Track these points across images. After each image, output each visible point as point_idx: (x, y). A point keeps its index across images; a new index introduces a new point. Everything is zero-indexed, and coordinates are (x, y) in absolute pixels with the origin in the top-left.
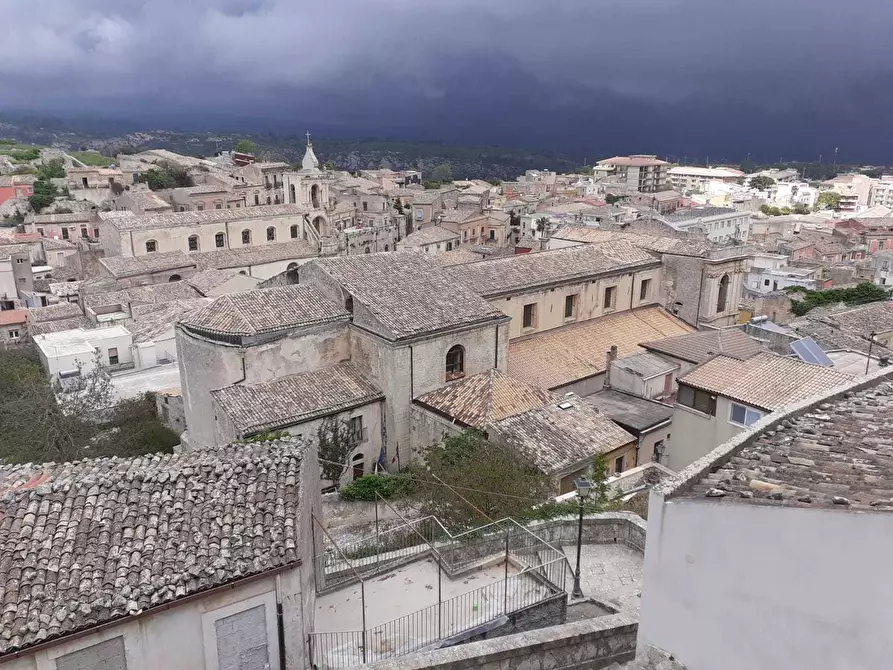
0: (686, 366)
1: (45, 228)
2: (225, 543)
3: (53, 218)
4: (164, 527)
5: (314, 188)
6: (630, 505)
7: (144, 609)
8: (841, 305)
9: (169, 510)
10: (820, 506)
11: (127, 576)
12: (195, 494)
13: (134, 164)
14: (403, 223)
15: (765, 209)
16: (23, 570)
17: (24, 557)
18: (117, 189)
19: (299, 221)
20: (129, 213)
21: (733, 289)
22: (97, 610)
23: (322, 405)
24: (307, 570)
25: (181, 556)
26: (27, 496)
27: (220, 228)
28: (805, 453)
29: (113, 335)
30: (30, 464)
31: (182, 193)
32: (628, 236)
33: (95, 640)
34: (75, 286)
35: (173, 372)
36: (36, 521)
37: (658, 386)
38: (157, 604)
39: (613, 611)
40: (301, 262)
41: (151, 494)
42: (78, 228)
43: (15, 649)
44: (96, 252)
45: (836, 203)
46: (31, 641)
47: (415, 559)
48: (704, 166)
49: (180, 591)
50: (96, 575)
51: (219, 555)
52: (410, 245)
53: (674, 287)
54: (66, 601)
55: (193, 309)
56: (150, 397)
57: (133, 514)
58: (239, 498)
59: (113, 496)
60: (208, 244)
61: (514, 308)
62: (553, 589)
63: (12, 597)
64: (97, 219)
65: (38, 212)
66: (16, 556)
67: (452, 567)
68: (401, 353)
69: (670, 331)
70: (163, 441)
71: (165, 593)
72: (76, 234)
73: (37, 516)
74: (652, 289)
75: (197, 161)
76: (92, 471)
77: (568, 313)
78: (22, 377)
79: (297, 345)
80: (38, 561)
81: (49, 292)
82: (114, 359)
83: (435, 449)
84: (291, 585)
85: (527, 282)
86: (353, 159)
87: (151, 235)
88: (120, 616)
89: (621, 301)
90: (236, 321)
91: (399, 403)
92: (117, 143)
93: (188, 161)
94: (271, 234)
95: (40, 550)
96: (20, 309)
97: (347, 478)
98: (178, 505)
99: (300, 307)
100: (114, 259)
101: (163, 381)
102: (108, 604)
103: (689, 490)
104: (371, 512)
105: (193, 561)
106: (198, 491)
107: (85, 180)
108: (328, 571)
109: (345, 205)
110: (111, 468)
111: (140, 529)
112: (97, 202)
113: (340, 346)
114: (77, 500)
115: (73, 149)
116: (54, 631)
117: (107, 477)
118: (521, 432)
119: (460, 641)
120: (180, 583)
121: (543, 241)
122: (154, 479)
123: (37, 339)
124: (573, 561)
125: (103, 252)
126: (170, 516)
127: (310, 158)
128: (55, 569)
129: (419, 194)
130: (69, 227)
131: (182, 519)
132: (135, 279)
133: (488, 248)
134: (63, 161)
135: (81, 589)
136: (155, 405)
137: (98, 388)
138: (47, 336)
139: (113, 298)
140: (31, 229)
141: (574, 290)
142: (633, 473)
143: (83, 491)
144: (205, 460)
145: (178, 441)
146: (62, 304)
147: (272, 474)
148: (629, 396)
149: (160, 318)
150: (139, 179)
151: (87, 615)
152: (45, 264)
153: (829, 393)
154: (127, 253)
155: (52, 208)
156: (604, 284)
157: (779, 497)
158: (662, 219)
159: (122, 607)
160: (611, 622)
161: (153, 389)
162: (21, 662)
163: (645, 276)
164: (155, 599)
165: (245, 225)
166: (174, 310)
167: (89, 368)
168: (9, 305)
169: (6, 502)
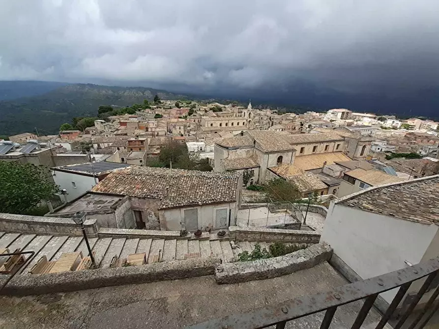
0: (347, 170)
1: (191, 119)
2: (220, 193)
3: (193, 117)
4: (208, 188)
5: (250, 113)
6: (323, 204)
7: (202, 204)
8: (404, 158)
10: (385, 215)
11: (199, 196)
13: (210, 106)
14: (271, 123)
15: (382, 127)
16: (180, 191)
17: (180, 188)
18: (206, 111)
19: (245, 121)
20: (208, 117)
21: (366, 150)
22: (193, 202)
23: (245, 166)
24: (237, 203)
25: (211, 195)
26: (182, 176)
27: (227, 122)
28: (383, 199)
29: (201, 144)
30: (183, 169)
31: (219, 113)
32: (335, 131)
33: (192, 208)
34: (195, 132)
35: (213, 154)
37: (338, 174)
38: (205, 204)
39: (314, 230)
40: (244, 131)
41: (206, 180)
43: (177, 206)
45: (407, 127)
46: (180, 205)
47: (263, 206)
48: (363, 113)
49: (210, 202)
50: (193, 195)
51: (218, 196)
52: (272, 129)
53: (347, 147)
54: (187, 199)
55: (219, 140)
56: (208, 159)
57: (202, 183)
58: (224, 184)
59: (198, 179)
60: (224, 125)
61: (298, 148)
62: (298, 221)
63: (178, 196)
64: (201, 118)
65: (190, 116)
67: (272, 210)
68: (266, 156)
69: (344, 159)
70: (210, 169)
71: (207, 202)
72: (197, 121)
73: (184, 180)
74: (340, 147)
75: (223, 106)
76: (195, 173)
77: (314, 151)
78: (183, 151)
79: (240, 151)
80: (183, 190)
81: (190, 133)
82: (201, 150)
83: (272, 181)
84: (233, 205)
85: (303, 141)
86: (260, 107)
87: (212, 122)
89: (330, 149)
90: (228, 144)
91: (264, 168)
92: (207, 101)
93: (222, 106)
94: (238, 124)
95: (183, 187)
96: (184, 136)
97: (248, 184)
98: (211, 183)
99: (243, 142)
100: (204, 127)
101: (211, 156)
102: (195, 201)
103: (343, 203)
104: (253, 193)
105: (213, 196)
106: (216, 181)
108: (242, 204)
109: (257, 118)
110: (198, 173)
111: (203, 187)
112: (202, 114)
113: (251, 152)
114: (191, 178)
115: (198, 102)
116: (185, 205)
117: (197, 175)
118: (295, 180)
119: (272, 227)
120: (210, 200)
121: (309, 131)
122: (207, 177)
123: (187, 143)
124: (304, 215)
125: (201, 125)
126: (209, 185)
127: (250, 106)
128: (186, 192)
129: (276, 116)
130: (195, 119)
131: (212, 186)
132: (207, 132)
133: (293, 132)
134: (196, 105)
135: (190, 197)
136: (208, 161)
137: (197, 155)
138: (189, 143)
139: (202, 136)
140: (188, 119)
141: (316, 145)
142: (325, 196)
143: (193, 177)
144: (218, 174)
145: (212, 169)
146: (192, 136)
147: (232, 180)
148: (328, 175)
149: (212, 141)
150: (211, 109)
151: (191, 203)
152: (190, 127)
153: (394, 183)
154: (206, 126)
155: (193, 115)
156: (325, 144)
157: (371, 210)
158: (347, 127)
159: (198, 203)
160: (314, 233)
161: (208, 157)
162: (178, 209)
163: (339, 143)
164: (204, 202)
165: (233, 121)
166: (215, 140)
167: (196, 151)
168: (182, 135)
169: (178, 176)
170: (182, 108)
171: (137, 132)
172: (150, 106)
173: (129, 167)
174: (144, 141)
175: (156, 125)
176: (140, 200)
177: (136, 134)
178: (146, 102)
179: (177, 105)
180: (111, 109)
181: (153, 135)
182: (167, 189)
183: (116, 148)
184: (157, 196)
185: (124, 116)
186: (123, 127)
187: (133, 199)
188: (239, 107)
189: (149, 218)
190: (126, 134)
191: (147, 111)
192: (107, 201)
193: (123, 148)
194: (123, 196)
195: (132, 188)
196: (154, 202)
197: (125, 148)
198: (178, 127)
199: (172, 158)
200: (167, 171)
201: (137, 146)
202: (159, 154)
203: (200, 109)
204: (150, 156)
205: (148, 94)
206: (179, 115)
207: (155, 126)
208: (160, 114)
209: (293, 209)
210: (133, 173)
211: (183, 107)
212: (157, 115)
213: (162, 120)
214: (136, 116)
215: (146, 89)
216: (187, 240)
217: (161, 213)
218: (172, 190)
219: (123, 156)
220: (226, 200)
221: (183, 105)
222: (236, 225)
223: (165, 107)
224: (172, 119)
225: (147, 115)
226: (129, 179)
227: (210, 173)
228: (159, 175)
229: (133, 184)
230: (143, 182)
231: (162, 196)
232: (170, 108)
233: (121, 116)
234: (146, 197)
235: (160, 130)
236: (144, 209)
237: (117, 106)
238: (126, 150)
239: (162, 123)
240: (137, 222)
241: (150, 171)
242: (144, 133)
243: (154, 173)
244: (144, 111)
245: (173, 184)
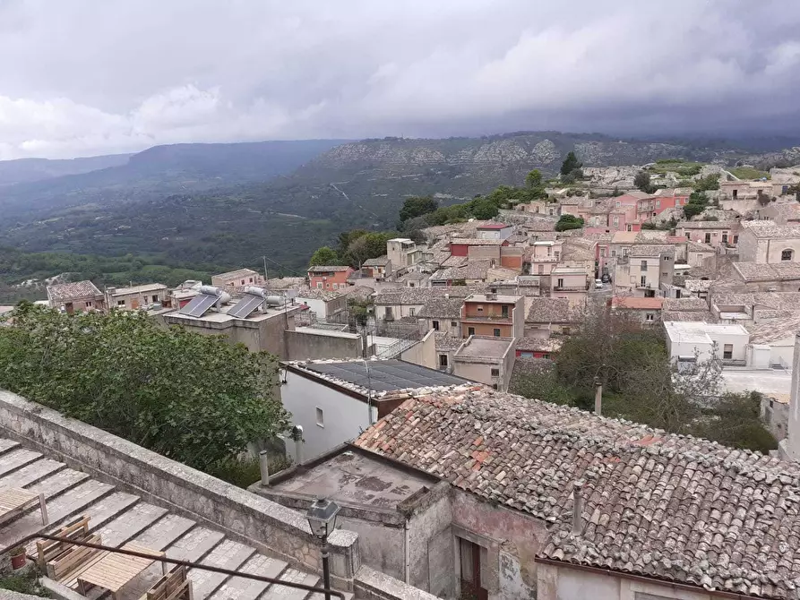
1: (692, 233)
3: (700, 225)
4: (751, 524)
7: (717, 589)
9: (759, 509)
11: (707, 552)
12: (789, 503)
13: (785, 177)
16: (625, 509)
17: (628, 498)
18: (763, 199)
20: (772, 223)
22: (676, 568)
25: (763, 558)
26: (639, 451)
29: (732, 332)
30: (645, 426)
33: (668, 593)
34: (706, 284)
35: (785, 379)
36: (642, 472)
38: (730, 591)
41: (744, 487)
42: (720, 233)
43: (608, 567)
44: (731, 256)
46: (621, 567)
49: (755, 590)
50: (681, 538)
54: (653, 549)
56: (756, 397)
57: (724, 499)
59: (709, 477)
63: (614, 527)
64: (739, 227)
65: (689, 219)
66: (622, 495)
70: (765, 444)
71: (740, 584)
72: (717, 240)
73: (644, 469)
76: (694, 448)
78: (650, 354)
80: (637, 506)
81: (684, 287)
82: (728, 354)
87: (790, 244)
88: (694, 584)
92: (773, 157)
95: (640, 498)
96: (658, 297)
98: (770, 508)
100: (747, 264)
101: (773, 386)
102: (686, 569)
105: (774, 568)
106: (792, 502)
107: (735, 192)
110: (710, 450)
111: (727, 516)
112: (742, 212)
114: (678, 468)
115: (729, 165)
116: (639, 569)
117: (706, 457)
120: (756, 582)
122: (750, 474)
123: (666, 324)
125: (737, 256)
126: (759, 515)
128: (649, 518)
130: (711, 232)
131: (770, 523)
132: (763, 285)
134: (719, 176)
135: (667, 545)
136: (758, 405)
137: (709, 377)
138: (675, 323)
139: (738, 299)
140: (681, 233)
143: (683, 463)
145: (776, 447)
146: (692, 298)
149: (781, 325)
151: (667, 569)
152: (686, 262)
154: (761, 258)
155: (702, 215)
161: (760, 390)
162: (612, 581)
166: (796, 320)
167: (704, 357)
168: (651, 294)
169: (623, 450)
170: (659, 192)
171: (497, 275)
172: (548, 191)
173: (460, 388)
174: (513, 305)
175: (557, 253)
176: (481, 507)
177: (490, 280)
178: (535, 179)
179: (643, 184)
180: (430, 206)
181: (543, 288)
182: (578, 489)
183: (431, 324)
185: (463, 227)
186: (456, 260)
187: (462, 497)
189: (504, 581)
190: (462, 283)
191: (533, 210)
192: (389, 484)
193: (449, 323)
194: (433, 479)
195: (460, 460)
196: (525, 526)
198: (635, 263)
200: (583, 423)
201: (489, 321)
202: (555, 353)
203: (739, 194)
204: (527, 357)
205: (545, 151)
206: (644, 218)
207: (553, 257)
208: (577, 216)
210: (472, 409)
211: (664, 187)
212: (564, 218)
213: (581, 235)
214: (499, 224)
215: (542, 135)
217: (545, 574)
218: (595, 498)
219: (444, 349)
221: (661, 183)
223: (597, 191)
224: (618, 233)
225: (532, 221)
226: (457, 427)
227: (765, 459)
228: (554, 433)
229: (467, 446)
230: (496, 446)
231: (555, 513)
232: (616, 194)
233: (457, 226)
234: (500, 502)
235: (568, 270)
236: (491, 542)
237: (449, 196)
238: (456, 331)
239: (580, 246)
240: (462, 581)
241: (524, 410)
242: (514, 281)
243: (535, 419)
244: (523, 208)
245: (601, 477)
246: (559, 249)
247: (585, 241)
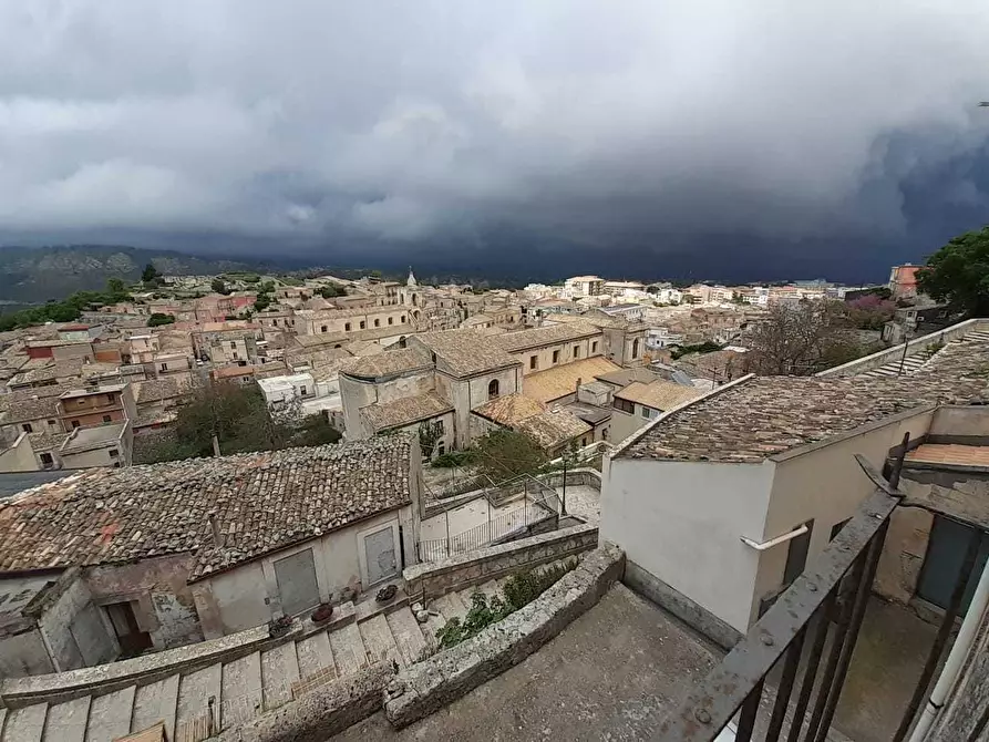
0: (618, 388)
1: (264, 320)
2: (369, 493)
3: (268, 314)
4: (335, 485)
5: (414, 295)
6: (591, 464)
7: (324, 532)
8: (697, 354)
9: (338, 475)
10: (694, 461)
11: (314, 513)
12: (352, 466)
13: (313, 284)
14: (463, 313)
15: (655, 304)
16: (254, 513)
17: (254, 505)
18: (305, 298)
19: (405, 313)
20: (312, 311)
21: (640, 346)
22: (297, 533)
23: (420, 415)
24: (415, 506)
25: (345, 501)
26: (256, 471)
27: (363, 318)
28: (683, 433)
29: (302, 378)
30: (257, 452)
31: (341, 300)
32: (586, 319)
33: (296, 551)
34: (281, 352)
35: (337, 398)
36: (261, 484)
37: (604, 399)
38: (331, 529)
39: (584, 522)
40: (407, 336)
41: (327, 466)
42: (282, 319)
43: (250, 558)
44: (293, 333)
45: (691, 300)
46: (259, 553)
47: (476, 498)
48: (622, 281)
49: (344, 521)
50: (296, 513)
51: (366, 500)
52: (467, 325)
53: (610, 345)
54: (279, 529)
55: (349, 363)
56: (325, 412)
57: (317, 478)
58: (377, 467)
59: (305, 469)
60: (356, 328)
61: (525, 358)
62: (551, 511)
63: (248, 529)
64: (293, 315)
65: (259, 311)
66: (249, 505)
67: (496, 502)
68: (464, 385)
69: (608, 369)
70: (335, 437)
71: (336, 522)
72: (281, 323)
73: (262, 481)
74: (598, 347)
75: (348, 282)
76: (293, 455)
77: (555, 360)
78: (251, 403)
79: (405, 382)
80: (262, 507)
81: (266, 355)
82: (304, 392)
83: (484, 437)
84: (407, 515)
85: (532, 344)
86: (435, 280)
87: (324, 322)
88: (310, 537)
89: (583, 354)
90: (372, 370)
91: (463, 413)
92: (303, 273)
93: (345, 282)
94: (390, 321)
95: (263, 501)
96: (250, 365)
97: (435, 455)
98: (342, 472)
99: (407, 360)
100: (303, 337)
101: (333, 404)
102: (303, 530)
103: (623, 454)
104: (449, 473)
105: (351, 504)
106: (353, 464)
107: (286, 293)
108: (427, 506)
109: (431, 304)
110: (303, 453)
111: (321, 487)
112: (293, 305)
113: (430, 381)
114: (284, 472)
115: (279, 277)
116: (272, 547)
117: (301, 458)
118: (532, 427)
119: (502, 542)
120: (344, 516)
121: (540, 322)
122: (329, 458)
123: (259, 382)
124: (561, 496)
125: (297, 332)
126: (338, 479)
127: (411, 280)
128: (272, 511)
129: (472, 297)
130: (277, 319)
131: (345, 480)
132: (316, 348)
133: (510, 326)
134: (274, 283)
135: (288, 522)
136: (327, 417)
137: (295, 409)
138: (265, 380)
140: (256, 321)
141: (557, 348)
142: (592, 446)
143: (288, 467)
144: (357, 447)
145: (341, 437)
146: (273, 362)
147: (395, 454)
148: (588, 405)
149: (330, 369)
150: (317, 292)
151: (291, 537)
152: (264, 340)
153: (695, 400)
154: (310, 333)
155: (268, 309)
156: (573, 344)
157: (672, 457)
158: (602, 309)
159: (311, 531)
160: (585, 528)
161: (326, 408)
162: (254, 565)
163: (595, 339)
164: (330, 526)
165: (376, 317)
166: (337, 364)
167: (289, 397)
168: (243, 363)
169: (243, 474)
170: (233, 294)
171: (93, 369)
172: (132, 295)
173: (72, 478)
174: (120, 392)
175: (154, 344)
176: (121, 570)
177: (87, 375)
178: (117, 285)
179: (218, 288)
181: (147, 373)
182: (213, 515)
183: (20, 427)
184: (182, 545)
185: (40, 330)
186: (39, 362)
187: (97, 572)
188: (384, 284)
189: (162, 616)
190: (52, 382)
191: (120, 310)
192: (6, 596)
193: (45, 422)
194: (59, 570)
195: (86, 541)
197: (51, 423)
198: (226, 344)
199: (216, 428)
200: (207, 467)
201: (95, 410)
202: (171, 423)
203: (289, 295)
204: (145, 432)
205: (120, 262)
206: (226, 312)
207: (151, 348)
208: (167, 314)
209: (537, 487)
210: (89, 493)
211: (236, 290)
212: (155, 316)
213: (175, 328)
214: (83, 325)
215: (116, 250)
216: (292, 644)
217: (197, 591)
218: (229, 516)
219: (47, 449)
220: (388, 505)
221: (235, 287)
222: (421, 561)
223: (182, 295)
224: (207, 324)
225: (122, 320)
226: (74, 514)
227: (335, 446)
228: (181, 483)
229: (92, 526)
230: (125, 514)
231: (197, 541)
232: (198, 296)
233: (31, 330)
234: (141, 558)
235: (167, 356)
236: (140, 593)
237: (14, 302)
238: (56, 428)
239: (176, 336)
240: (119, 639)
241: (149, 475)
242: (116, 372)
243: (162, 479)
244: (109, 310)
245: (230, 500)
246: (156, 341)
247: (180, 333)
